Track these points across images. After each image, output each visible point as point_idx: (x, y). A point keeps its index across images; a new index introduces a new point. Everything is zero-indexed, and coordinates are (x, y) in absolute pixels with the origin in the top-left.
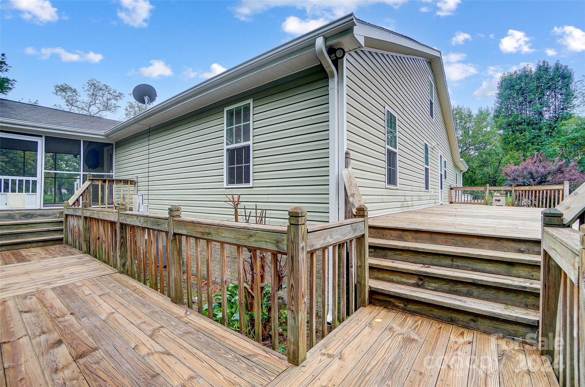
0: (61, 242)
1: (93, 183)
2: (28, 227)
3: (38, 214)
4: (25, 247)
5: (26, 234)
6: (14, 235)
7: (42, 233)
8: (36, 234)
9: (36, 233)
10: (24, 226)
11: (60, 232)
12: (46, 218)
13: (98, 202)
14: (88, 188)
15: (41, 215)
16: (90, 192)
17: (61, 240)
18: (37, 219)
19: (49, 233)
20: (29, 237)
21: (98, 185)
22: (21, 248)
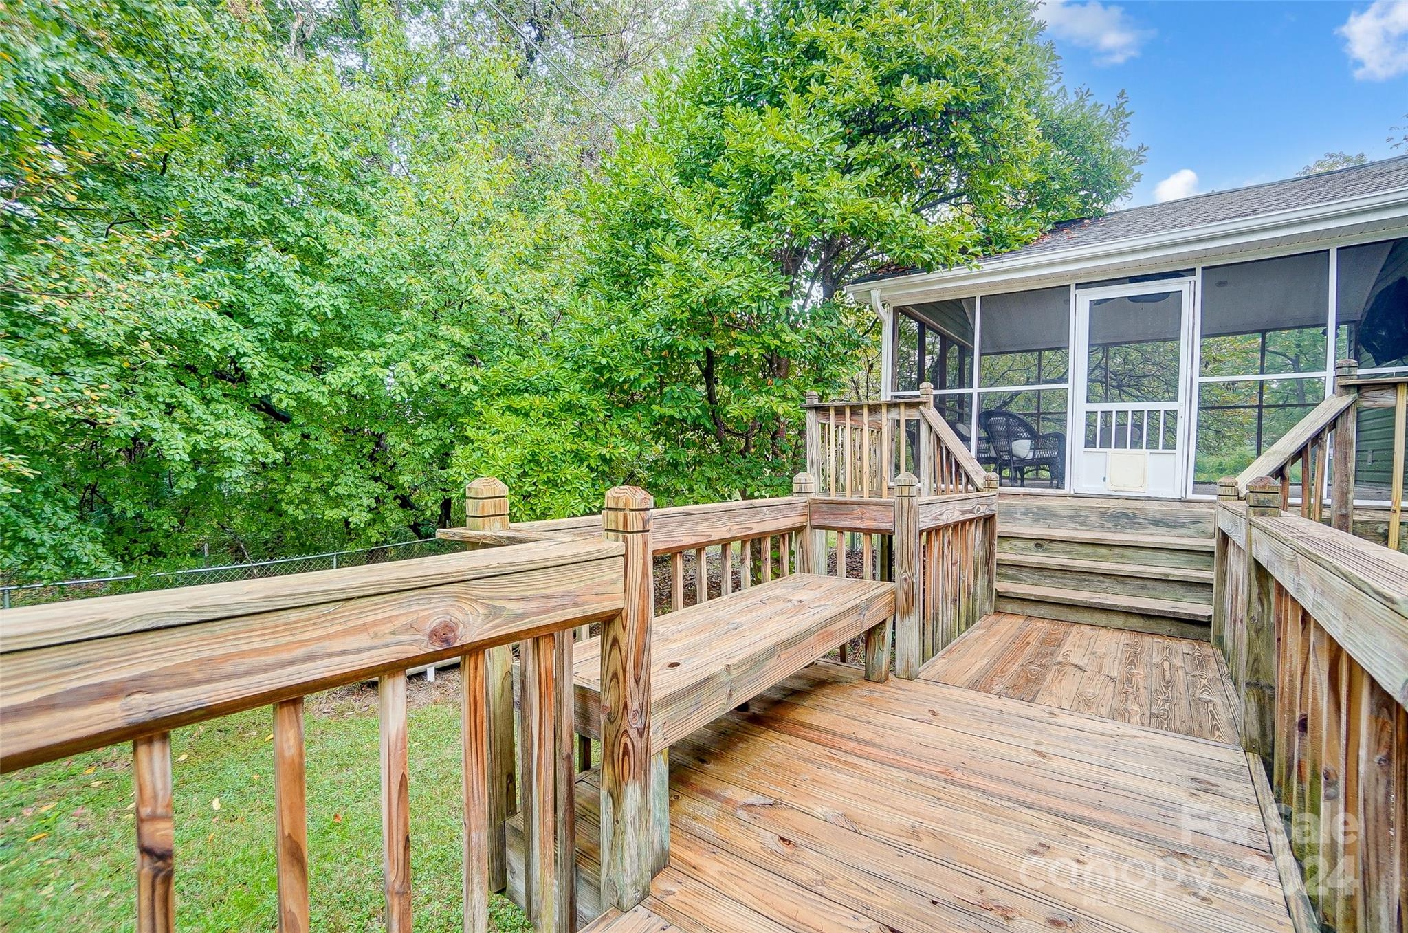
0: (1201, 630)
1: (1366, 404)
2: (1114, 556)
3: (1149, 517)
4: (1093, 622)
5: (1101, 579)
6: (1074, 575)
7: (1145, 583)
8: (1134, 585)
9: (1128, 581)
10: (1104, 551)
11: (1204, 593)
12: (1173, 531)
13: (1389, 483)
14: (1339, 424)
15: (1156, 522)
16: (1347, 443)
17: (1205, 624)
18: (1146, 531)
19: (1167, 587)
20: (1111, 590)
21: (1392, 411)
22: (1083, 620)
